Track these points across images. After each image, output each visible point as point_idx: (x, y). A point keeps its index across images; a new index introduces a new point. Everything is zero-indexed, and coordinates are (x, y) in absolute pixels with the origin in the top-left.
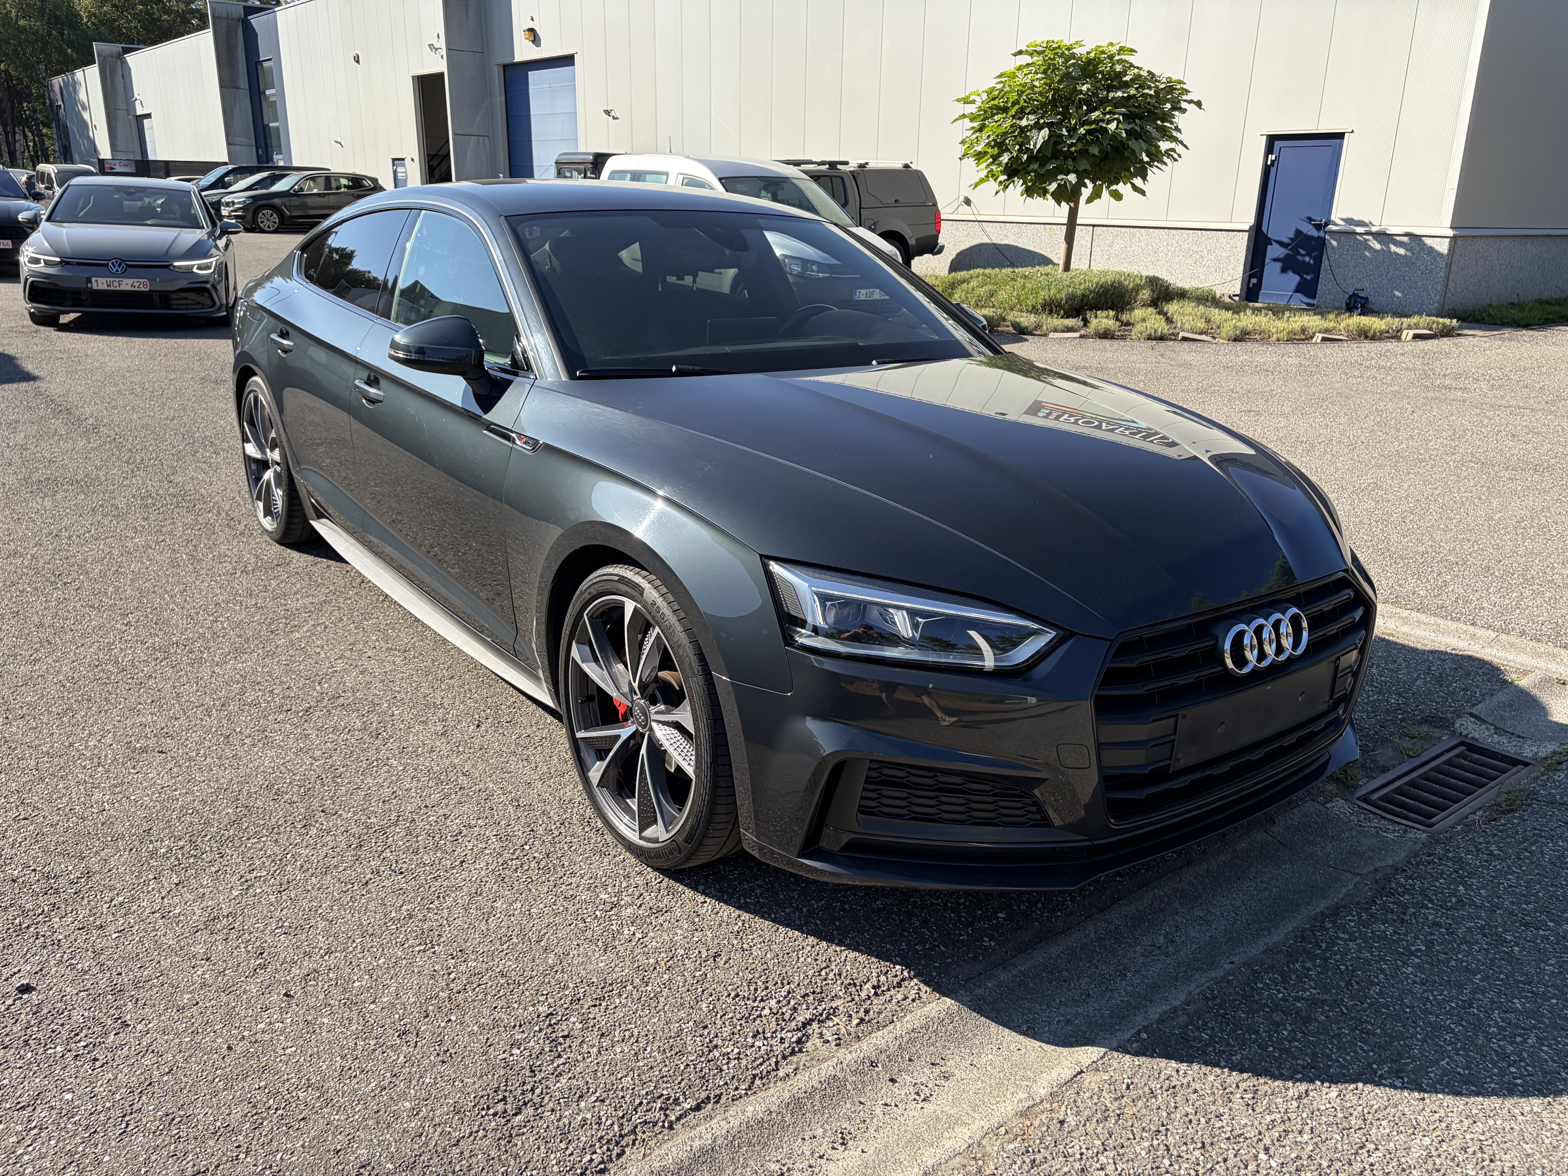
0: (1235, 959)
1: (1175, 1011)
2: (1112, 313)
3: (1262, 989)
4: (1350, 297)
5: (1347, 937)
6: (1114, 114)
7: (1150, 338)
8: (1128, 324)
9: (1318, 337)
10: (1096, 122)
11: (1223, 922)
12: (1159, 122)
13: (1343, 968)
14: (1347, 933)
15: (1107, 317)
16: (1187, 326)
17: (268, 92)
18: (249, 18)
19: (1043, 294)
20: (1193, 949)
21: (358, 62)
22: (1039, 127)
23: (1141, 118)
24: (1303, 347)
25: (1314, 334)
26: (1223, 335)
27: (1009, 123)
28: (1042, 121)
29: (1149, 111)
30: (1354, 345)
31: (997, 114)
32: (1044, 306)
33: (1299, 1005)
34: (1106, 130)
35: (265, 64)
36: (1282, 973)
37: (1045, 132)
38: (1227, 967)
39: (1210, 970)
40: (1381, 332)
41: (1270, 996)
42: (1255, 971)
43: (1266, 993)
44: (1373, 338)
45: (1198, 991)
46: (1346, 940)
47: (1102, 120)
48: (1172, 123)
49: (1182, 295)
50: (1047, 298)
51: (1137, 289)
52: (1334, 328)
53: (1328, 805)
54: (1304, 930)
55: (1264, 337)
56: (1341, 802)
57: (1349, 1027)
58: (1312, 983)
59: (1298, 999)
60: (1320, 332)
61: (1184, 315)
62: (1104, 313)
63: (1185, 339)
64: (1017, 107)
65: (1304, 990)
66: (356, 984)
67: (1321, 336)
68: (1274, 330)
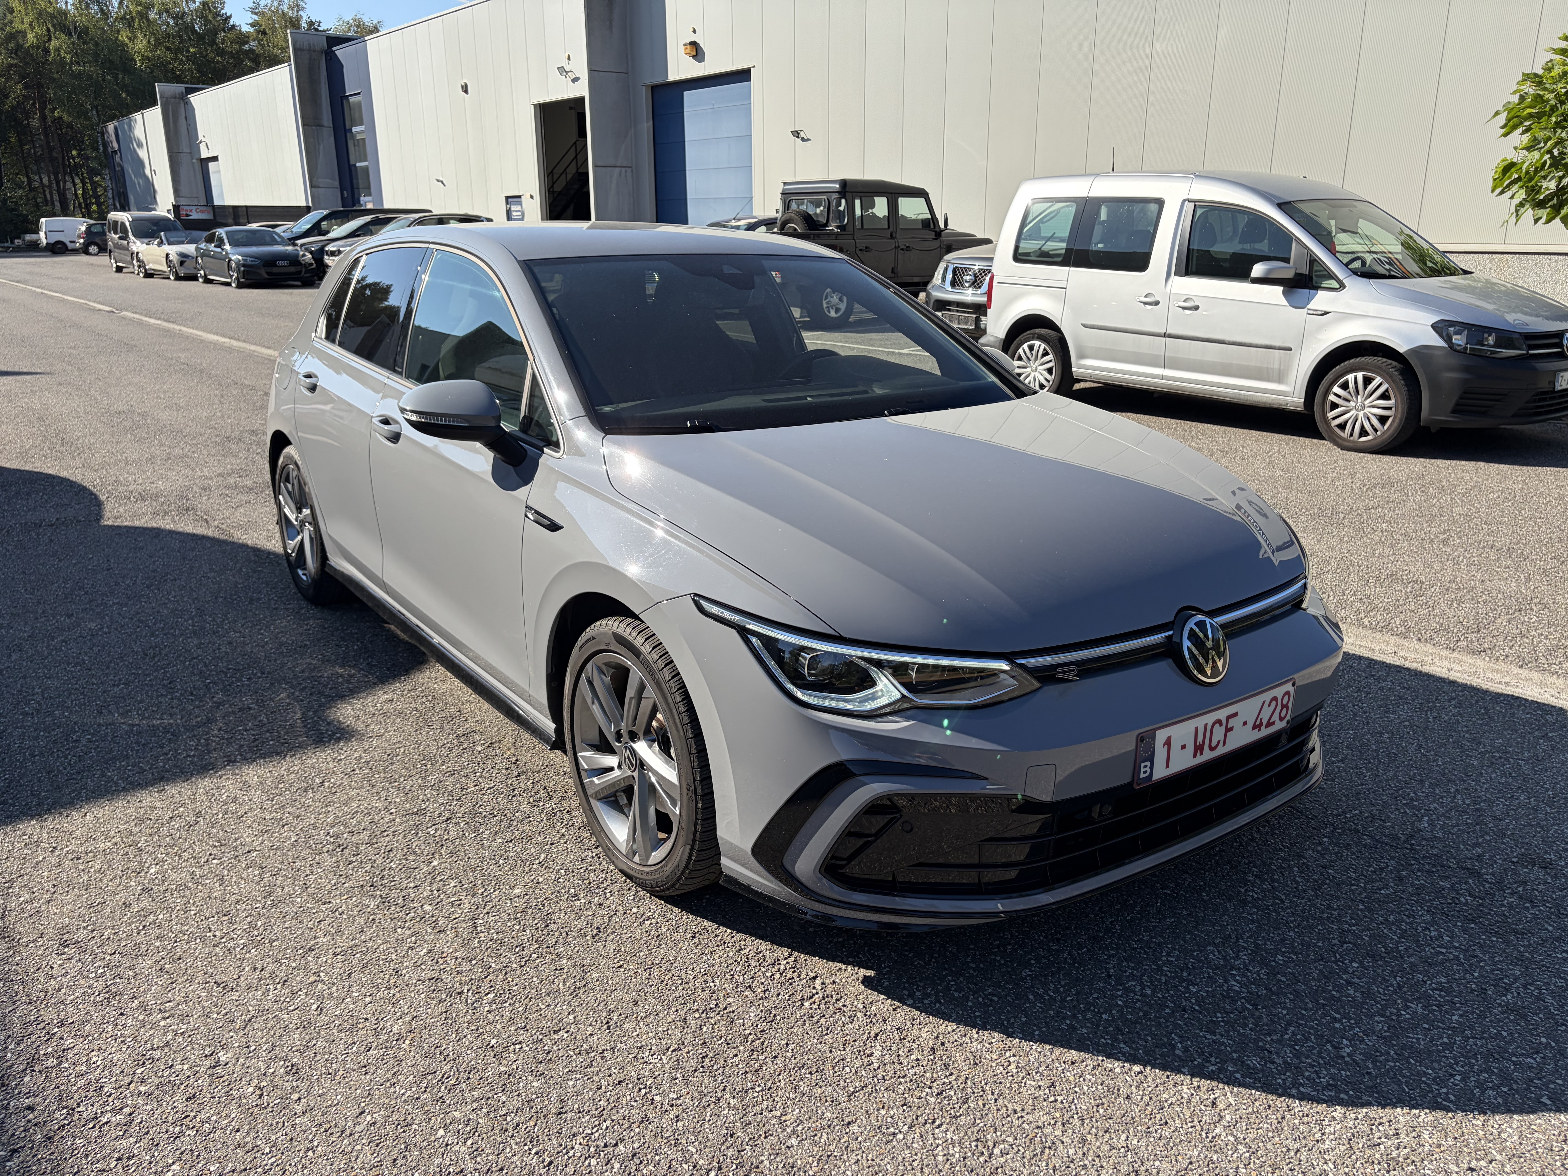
17: (355, 129)
18: (334, 49)
21: (467, 92)
35: (351, 99)
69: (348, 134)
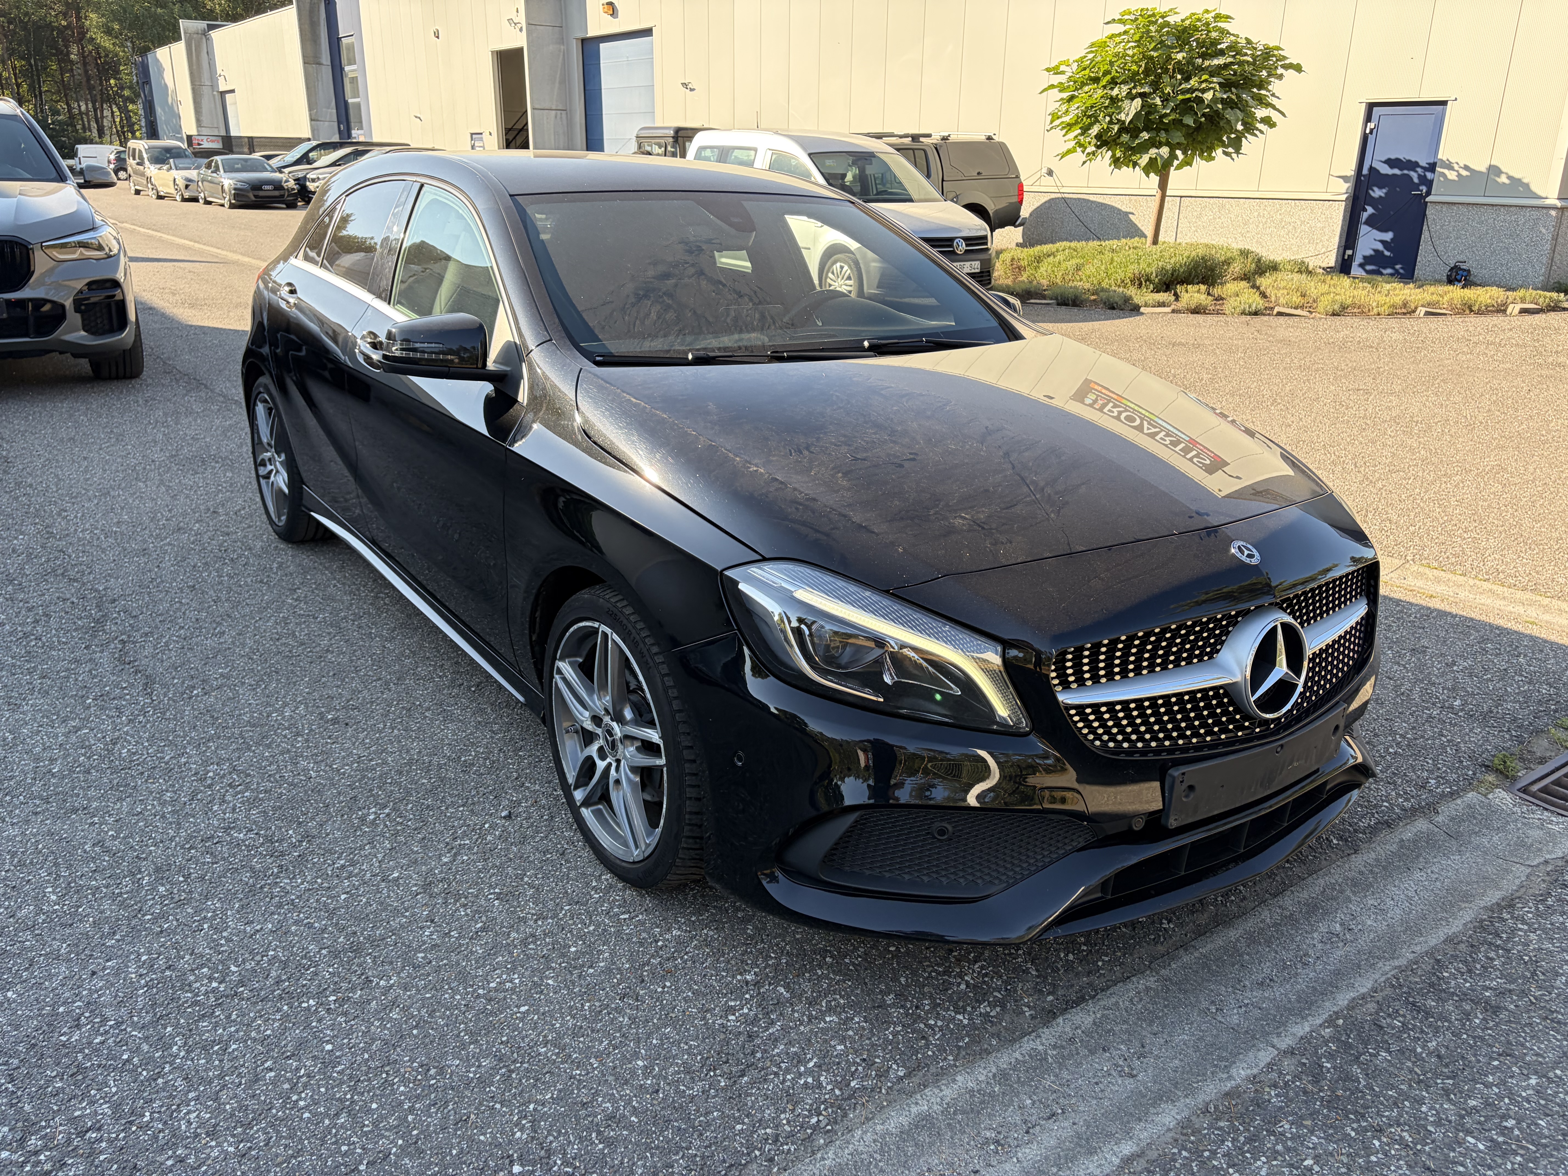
0: (1418, 949)
1: (1363, 997)
2: (1203, 287)
3: (1448, 978)
4: (1452, 269)
5: (1526, 927)
6: (1211, 83)
7: (1243, 313)
8: (1220, 298)
9: (1422, 311)
10: (1191, 90)
11: (1398, 912)
12: (1255, 90)
13: (1526, 958)
14: (1527, 924)
15: (1198, 292)
16: (1282, 301)
17: (348, 68)
19: (1133, 269)
20: (1372, 936)
21: (438, 37)
22: (1131, 97)
23: (1237, 85)
24: (1406, 322)
25: (1416, 308)
26: (1321, 309)
27: (1100, 92)
28: (1134, 91)
29: (1245, 79)
30: (1459, 319)
31: (1087, 84)
32: (1132, 281)
33: (1487, 994)
34: (1200, 101)
35: (345, 40)
36: (1465, 962)
37: (1138, 102)
38: (1411, 956)
39: (1393, 958)
40: (1487, 306)
41: (1458, 985)
42: (1438, 961)
43: (1453, 982)
44: (1480, 313)
45: (1383, 979)
46: (1525, 932)
47: (1197, 90)
48: (1269, 91)
49: (1274, 267)
50: (1136, 272)
51: (1227, 262)
52: (1438, 302)
53: (1490, 796)
54: (1482, 921)
55: (1362, 311)
56: (1503, 794)
57: (1540, 1017)
58: (1498, 973)
59: (1487, 988)
60: (1423, 306)
61: (1279, 289)
62: (1196, 287)
63: (1280, 314)
64: (1108, 77)
65: (1492, 980)
66: (573, 949)
67: (1424, 310)
68: (1375, 304)
69: (344, 73)
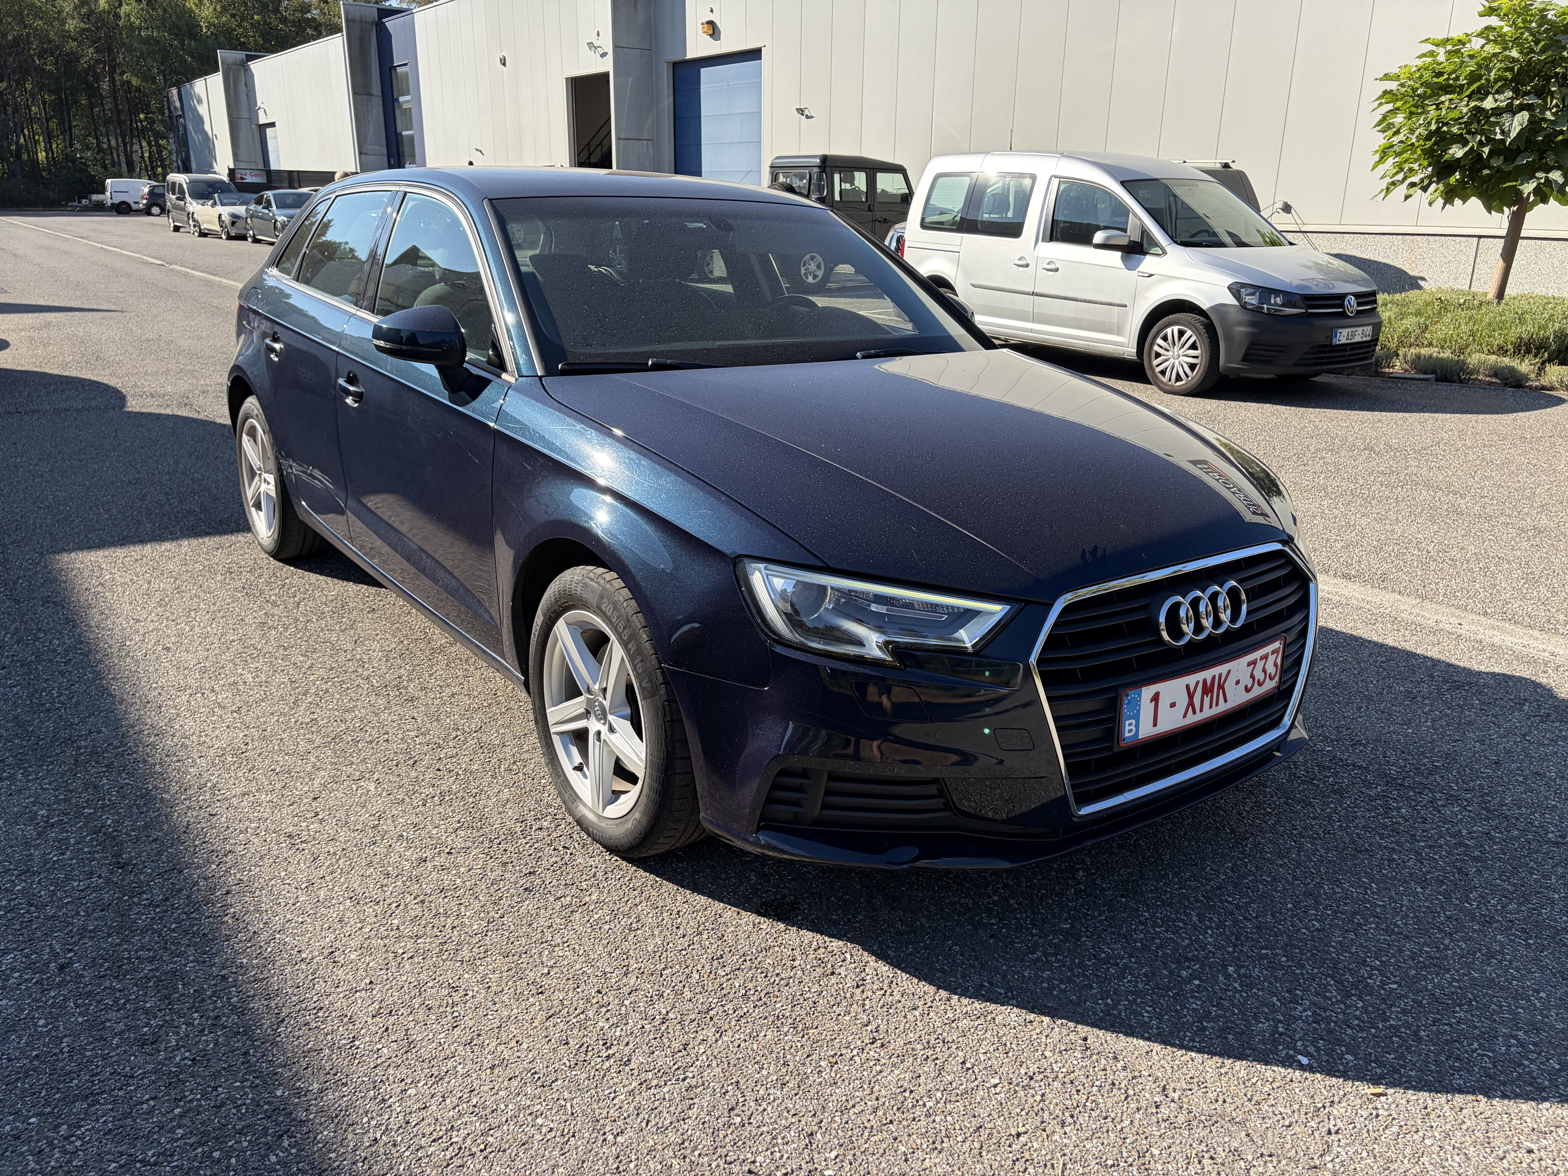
17: (401, 99)
18: (384, 20)
21: (504, 64)
22: (1512, 110)
28: (1516, 102)
35: (399, 70)
37: (1522, 117)
69: (396, 104)
